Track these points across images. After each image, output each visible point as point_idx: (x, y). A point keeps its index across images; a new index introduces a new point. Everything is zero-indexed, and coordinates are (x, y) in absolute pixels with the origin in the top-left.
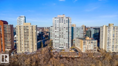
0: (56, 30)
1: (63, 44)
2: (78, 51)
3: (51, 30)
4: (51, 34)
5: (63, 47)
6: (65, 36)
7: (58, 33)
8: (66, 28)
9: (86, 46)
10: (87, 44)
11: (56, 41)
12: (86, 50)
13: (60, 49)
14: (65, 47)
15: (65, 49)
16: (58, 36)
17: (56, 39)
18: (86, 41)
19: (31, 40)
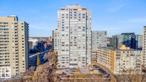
0: (63, 33)
1: (77, 58)
2: (107, 72)
3: (55, 35)
4: (55, 41)
5: (76, 64)
6: (79, 43)
7: (68, 38)
8: (82, 28)
9: (121, 62)
10: (123, 58)
11: (63, 53)
12: (121, 70)
13: (72, 67)
14: (80, 64)
15: (80, 67)
16: (68, 43)
17: (63, 48)
18: (122, 52)
19: (14, 50)
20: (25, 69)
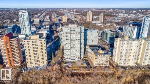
0: (67, 42)
1: (75, 56)
2: (90, 64)
5: (75, 59)
6: (76, 48)
7: (69, 45)
8: (78, 40)
9: (98, 60)
10: (99, 58)
11: (67, 53)
12: (98, 64)
13: (72, 61)
14: (77, 59)
15: (77, 61)
16: (70, 48)
17: (67, 51)
18: (98, 55)
19: (41, 54)
20: (47, 63)
